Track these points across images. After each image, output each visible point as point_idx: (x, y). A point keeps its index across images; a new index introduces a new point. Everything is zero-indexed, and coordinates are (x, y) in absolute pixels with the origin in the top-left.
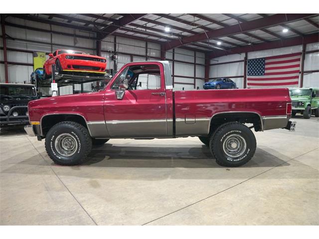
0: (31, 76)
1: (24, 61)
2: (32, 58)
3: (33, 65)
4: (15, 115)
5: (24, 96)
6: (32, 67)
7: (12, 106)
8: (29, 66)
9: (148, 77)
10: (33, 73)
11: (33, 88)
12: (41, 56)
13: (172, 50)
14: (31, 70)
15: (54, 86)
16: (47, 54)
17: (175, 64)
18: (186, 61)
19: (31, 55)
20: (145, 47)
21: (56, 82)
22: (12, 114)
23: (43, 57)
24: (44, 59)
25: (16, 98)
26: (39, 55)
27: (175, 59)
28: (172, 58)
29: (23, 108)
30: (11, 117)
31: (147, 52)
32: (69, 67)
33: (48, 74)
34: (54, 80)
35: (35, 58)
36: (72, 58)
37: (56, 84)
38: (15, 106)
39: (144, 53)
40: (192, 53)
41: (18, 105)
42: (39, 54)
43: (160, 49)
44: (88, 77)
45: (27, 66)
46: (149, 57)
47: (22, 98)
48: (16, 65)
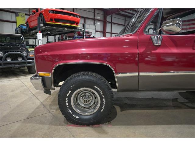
0: (15, 30)
1: (10, 19)
2: (15, 17)
3: (16, 22)
4: (9, 61)
5: (15, 44)
6: (15, 24)
7: (5, 53)
8: (13, 23)
9: (95, 34)
10: (17, 28)
11: (21, 38)
12: (21, 16)
13: (111, 15)
14: (14, 26)
15: (40, 36)
16: (26, 15)
17: (112, 25)
18: (119, 23)
19: (14, 15)
20: (93, 12)
21: (41, 33)
22: (6, 60)
23: (23, 17)
24: (24, 18)
25: (8, 45)
26: (20, 16)
27: (113, 22)
28: (110, 21)
29: (15, 54)
30: (5, 62)
31: (94, 16)
32: (51, 20)
33: (30, 27)
34: (39, 30)
35: (17, 17)
36: (54, 12)
37: (41, 34)
38: (8, 52)
39: (92, 17)
40: (123, 18)
41: (11, 52)
42: (20, 14)
43: (103, 14)
44: (66, 29)
45: (11, 23)
46: (96, 19)
47: (13, 45)
48: (3, 22)
